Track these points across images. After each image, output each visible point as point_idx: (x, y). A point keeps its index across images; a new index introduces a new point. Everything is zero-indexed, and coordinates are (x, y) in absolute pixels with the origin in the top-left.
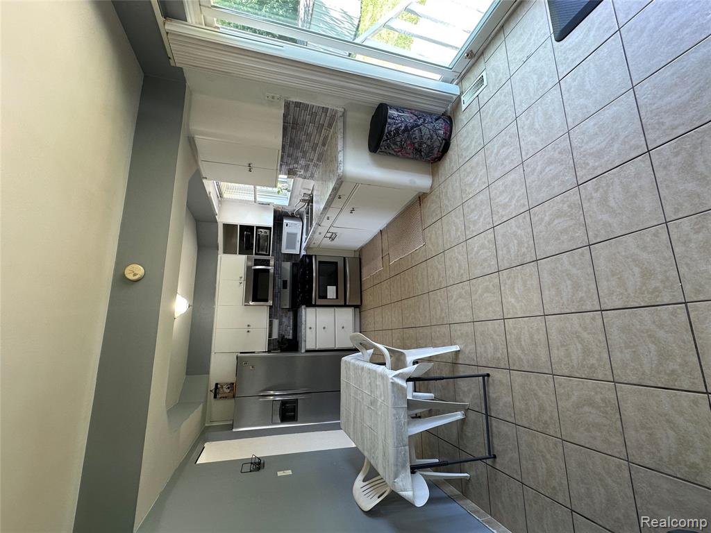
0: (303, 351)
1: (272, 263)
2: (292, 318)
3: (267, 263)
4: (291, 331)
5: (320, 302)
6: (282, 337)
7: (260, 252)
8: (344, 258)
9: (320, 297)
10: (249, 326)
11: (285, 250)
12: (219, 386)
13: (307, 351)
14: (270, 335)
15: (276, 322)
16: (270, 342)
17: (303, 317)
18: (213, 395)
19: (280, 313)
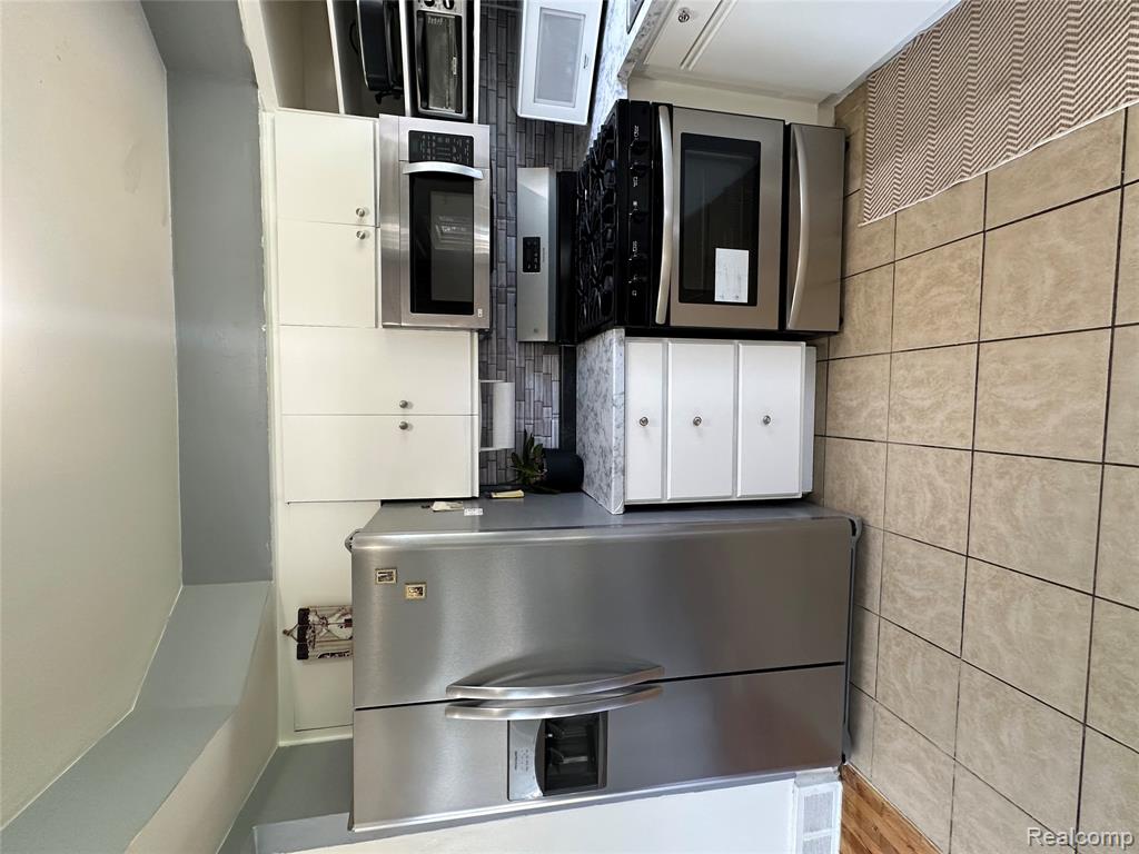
0: (616, 508)
1: (482, 150)
2: (556, 376)
3: (461, 149)
4: (555, 422)
5: (687, 315)
6: (525, 441)
7: (435, 109)
8: (787, 129)
9: (687, 296)
10: (405, 405)
11: (531, 106)
12: (312, 618)
13: (630, 509)
14: (486, 437)
15: (504, 392)
16: (485, 460)
17: (616, 377)
18: (294, 645)
19: (516, 358)
